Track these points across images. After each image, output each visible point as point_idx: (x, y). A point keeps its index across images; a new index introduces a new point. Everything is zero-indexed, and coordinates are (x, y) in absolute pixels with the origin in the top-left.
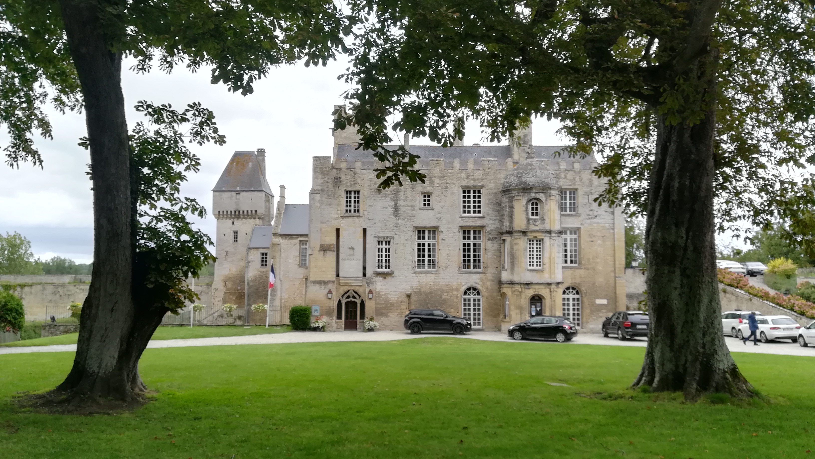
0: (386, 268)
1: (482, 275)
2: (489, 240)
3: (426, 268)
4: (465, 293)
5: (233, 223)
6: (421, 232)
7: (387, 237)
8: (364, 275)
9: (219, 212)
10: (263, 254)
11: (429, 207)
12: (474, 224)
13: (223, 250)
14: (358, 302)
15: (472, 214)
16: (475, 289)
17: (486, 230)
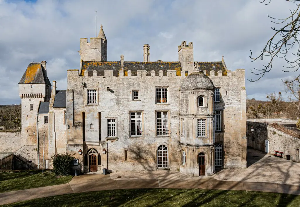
0: (113, 135)
1: (168, 138)
2: (172, 118)
3: (136, 135)
4: (159, 149)
5: (30, 100)
6: (132, 114)
7: (113, 117)
8: (100, 139)
9: (22, 95)
10: (45, 117)
11: (137, 99)
12: (163, 109)
13: (25, 114)
14: (97, 155)
15: (162, 103)
16: (164, 146)
17: (171, 112)
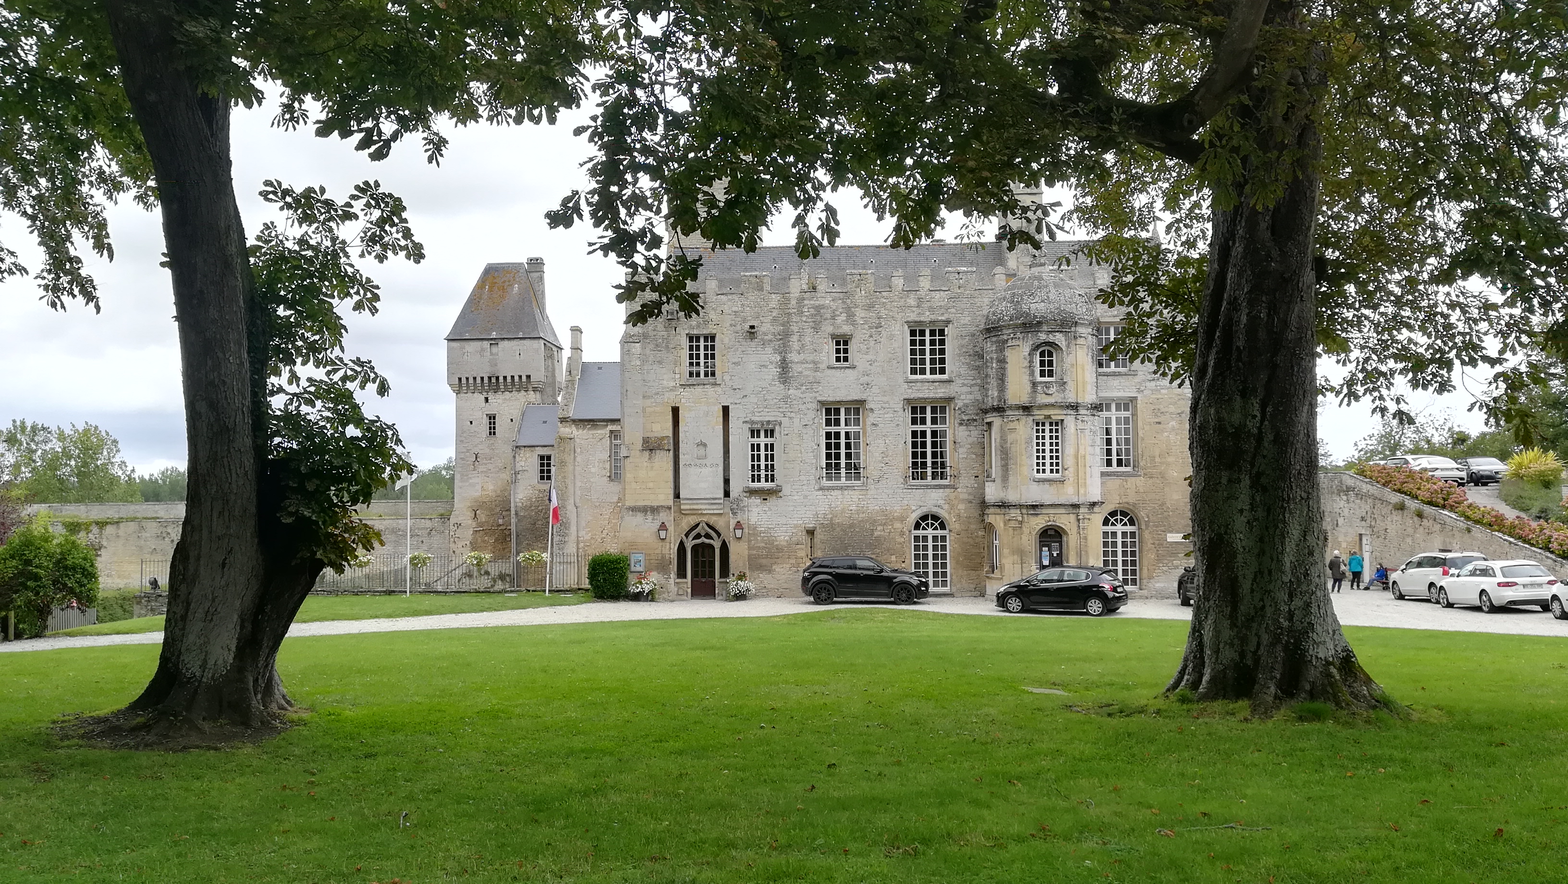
0: (767, 481)
1: (948, 490)
2: (961, 424)
3: (843, 479)
4: (917, 526)
5: (487, 400)
6: (831, 412)
7: (768, 422)
8: (727, 494)
9: (460, 379)
10: (542, 458)
11: (846, 364)
12: (932, 395)
13: (468, 451)
14: (717, 544)
15: (928, 376)
16: (935, 518)
17: (956, 405)
